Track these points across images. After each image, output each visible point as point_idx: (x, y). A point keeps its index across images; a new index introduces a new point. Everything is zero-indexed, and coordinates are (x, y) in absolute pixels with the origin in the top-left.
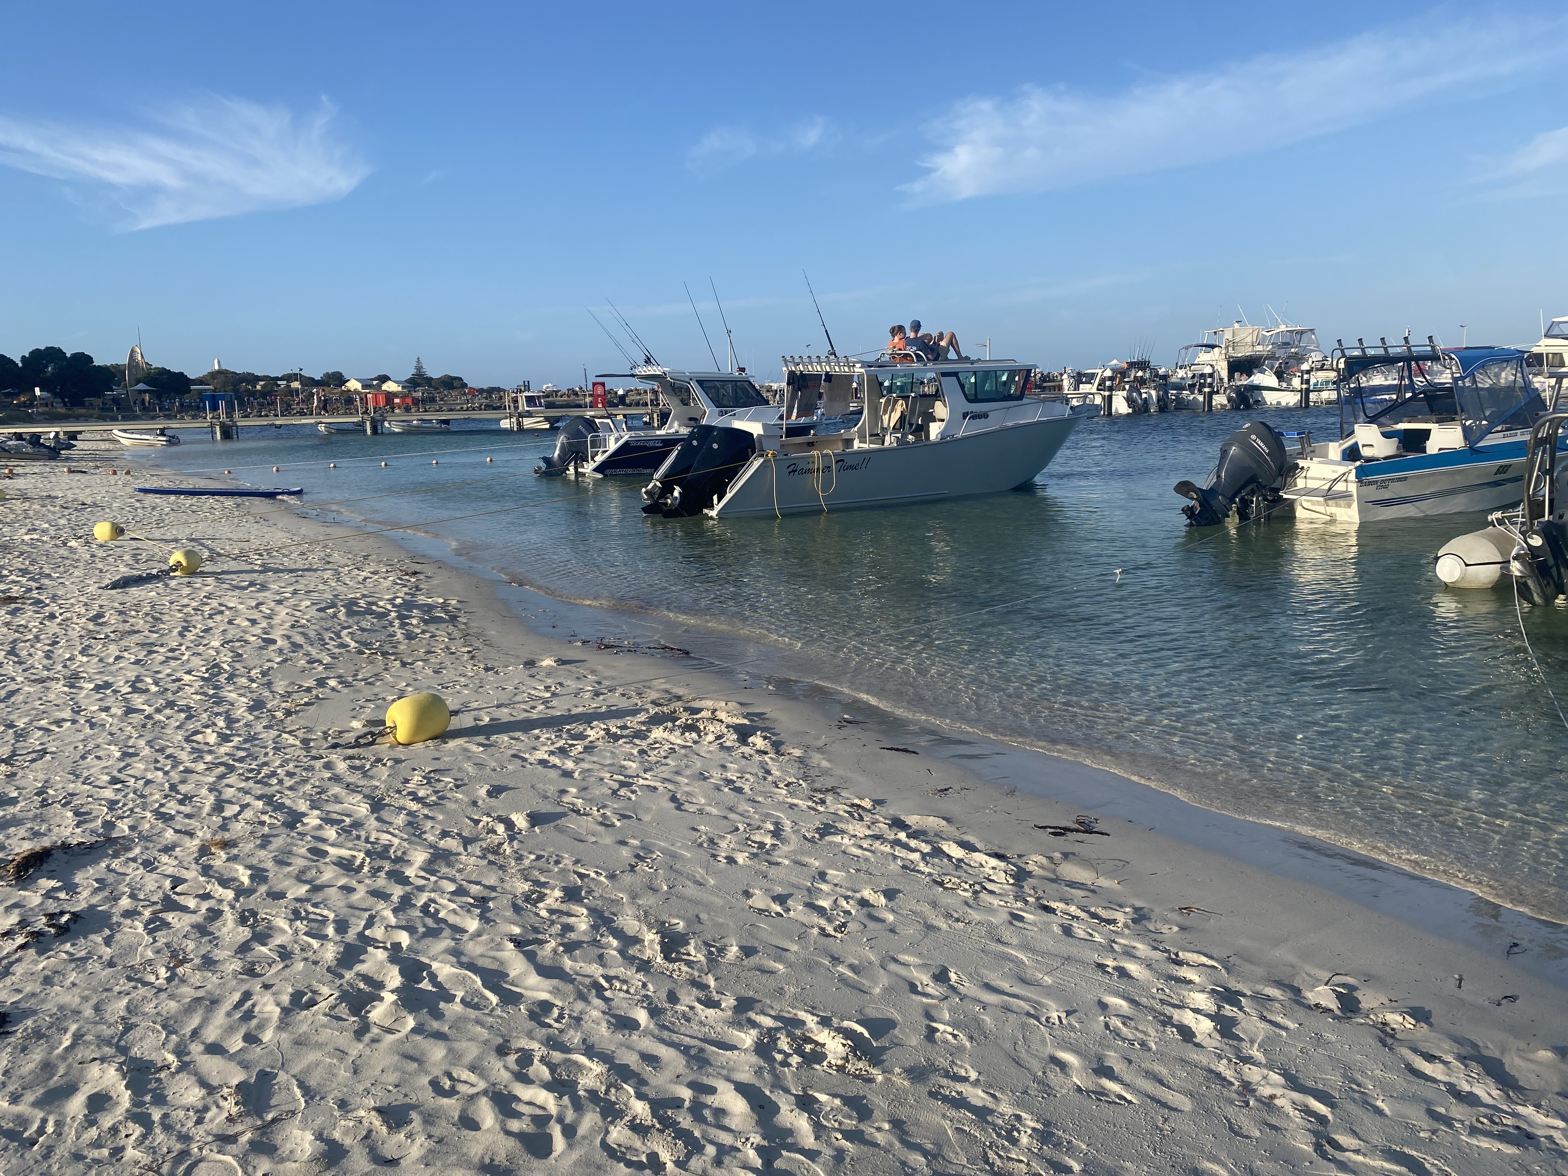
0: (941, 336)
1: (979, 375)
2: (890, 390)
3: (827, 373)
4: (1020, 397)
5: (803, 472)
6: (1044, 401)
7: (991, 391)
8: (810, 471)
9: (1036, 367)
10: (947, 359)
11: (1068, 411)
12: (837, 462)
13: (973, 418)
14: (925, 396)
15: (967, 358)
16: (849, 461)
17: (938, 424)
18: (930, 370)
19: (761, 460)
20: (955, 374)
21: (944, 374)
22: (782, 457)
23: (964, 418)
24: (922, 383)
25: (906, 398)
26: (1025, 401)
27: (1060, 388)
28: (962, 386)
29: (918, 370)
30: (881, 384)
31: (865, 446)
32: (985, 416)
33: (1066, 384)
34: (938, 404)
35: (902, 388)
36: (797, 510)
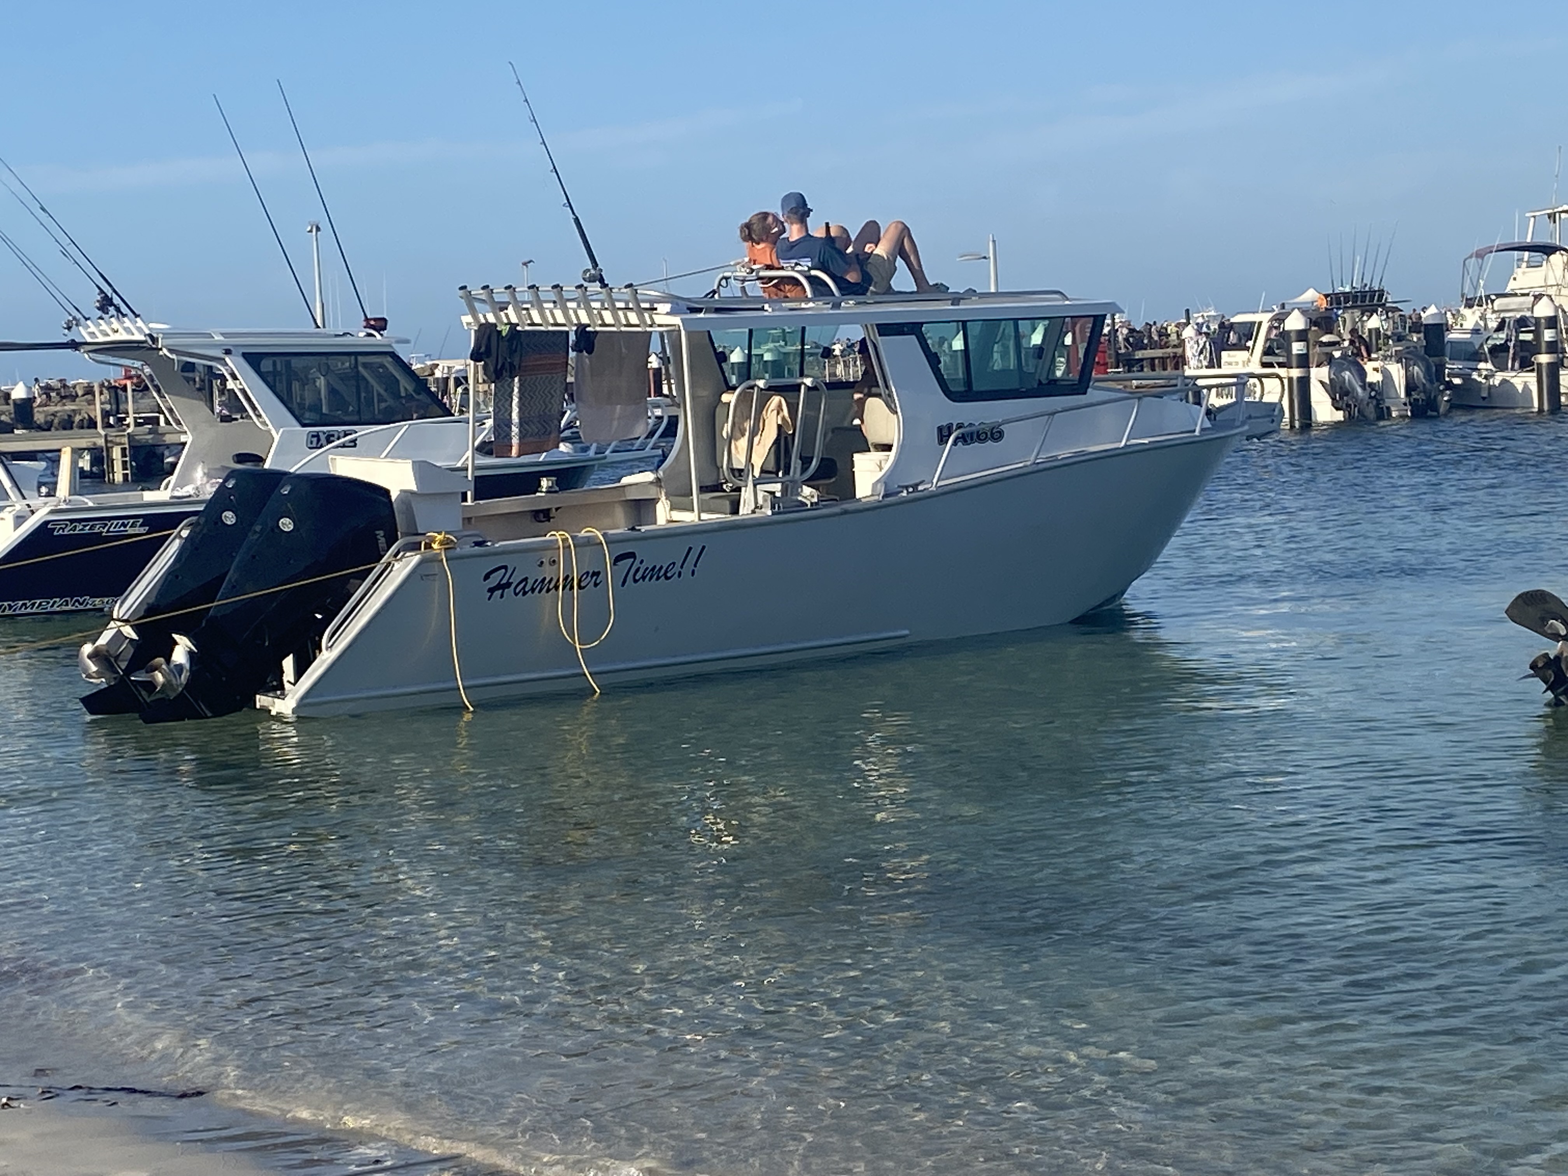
0: (872, 232)
1: (974, 330)
2: (746, 370)
3: (582, 329)
4: (1080, 386)
5: (526, 588)
6: (1139, 394)
7: (1004, 371)
8: (546, 586)
9: (1115, 309)
10: (889, 290)
11: (1201, 421)
12: (617, 560)
13: (964, 439)
14: (837, 385)
15: (940, 288)
16: (648, 558)
17: (876, 456)
18: (850, 319)
19: (413, 559)
20: (914, 329)
21: (885, 330)
22: (468, 549)
23: (943, 439)
24: (828, 353)
25: (790, 390)
26: (1093, 395)
27: (1180, 361)
28: (933, 359)
29: (818, 319)
30: (722, 358)
31: (688, 518)
32: (995, 434)
33: (1190, 351)
34: (875, 406)
35: (776, 368)
36: (516, 691)
